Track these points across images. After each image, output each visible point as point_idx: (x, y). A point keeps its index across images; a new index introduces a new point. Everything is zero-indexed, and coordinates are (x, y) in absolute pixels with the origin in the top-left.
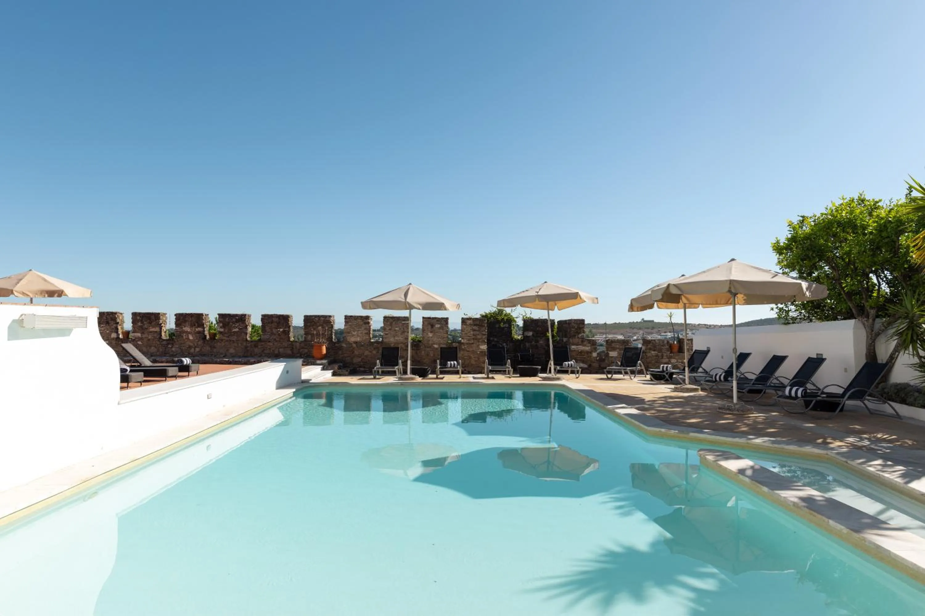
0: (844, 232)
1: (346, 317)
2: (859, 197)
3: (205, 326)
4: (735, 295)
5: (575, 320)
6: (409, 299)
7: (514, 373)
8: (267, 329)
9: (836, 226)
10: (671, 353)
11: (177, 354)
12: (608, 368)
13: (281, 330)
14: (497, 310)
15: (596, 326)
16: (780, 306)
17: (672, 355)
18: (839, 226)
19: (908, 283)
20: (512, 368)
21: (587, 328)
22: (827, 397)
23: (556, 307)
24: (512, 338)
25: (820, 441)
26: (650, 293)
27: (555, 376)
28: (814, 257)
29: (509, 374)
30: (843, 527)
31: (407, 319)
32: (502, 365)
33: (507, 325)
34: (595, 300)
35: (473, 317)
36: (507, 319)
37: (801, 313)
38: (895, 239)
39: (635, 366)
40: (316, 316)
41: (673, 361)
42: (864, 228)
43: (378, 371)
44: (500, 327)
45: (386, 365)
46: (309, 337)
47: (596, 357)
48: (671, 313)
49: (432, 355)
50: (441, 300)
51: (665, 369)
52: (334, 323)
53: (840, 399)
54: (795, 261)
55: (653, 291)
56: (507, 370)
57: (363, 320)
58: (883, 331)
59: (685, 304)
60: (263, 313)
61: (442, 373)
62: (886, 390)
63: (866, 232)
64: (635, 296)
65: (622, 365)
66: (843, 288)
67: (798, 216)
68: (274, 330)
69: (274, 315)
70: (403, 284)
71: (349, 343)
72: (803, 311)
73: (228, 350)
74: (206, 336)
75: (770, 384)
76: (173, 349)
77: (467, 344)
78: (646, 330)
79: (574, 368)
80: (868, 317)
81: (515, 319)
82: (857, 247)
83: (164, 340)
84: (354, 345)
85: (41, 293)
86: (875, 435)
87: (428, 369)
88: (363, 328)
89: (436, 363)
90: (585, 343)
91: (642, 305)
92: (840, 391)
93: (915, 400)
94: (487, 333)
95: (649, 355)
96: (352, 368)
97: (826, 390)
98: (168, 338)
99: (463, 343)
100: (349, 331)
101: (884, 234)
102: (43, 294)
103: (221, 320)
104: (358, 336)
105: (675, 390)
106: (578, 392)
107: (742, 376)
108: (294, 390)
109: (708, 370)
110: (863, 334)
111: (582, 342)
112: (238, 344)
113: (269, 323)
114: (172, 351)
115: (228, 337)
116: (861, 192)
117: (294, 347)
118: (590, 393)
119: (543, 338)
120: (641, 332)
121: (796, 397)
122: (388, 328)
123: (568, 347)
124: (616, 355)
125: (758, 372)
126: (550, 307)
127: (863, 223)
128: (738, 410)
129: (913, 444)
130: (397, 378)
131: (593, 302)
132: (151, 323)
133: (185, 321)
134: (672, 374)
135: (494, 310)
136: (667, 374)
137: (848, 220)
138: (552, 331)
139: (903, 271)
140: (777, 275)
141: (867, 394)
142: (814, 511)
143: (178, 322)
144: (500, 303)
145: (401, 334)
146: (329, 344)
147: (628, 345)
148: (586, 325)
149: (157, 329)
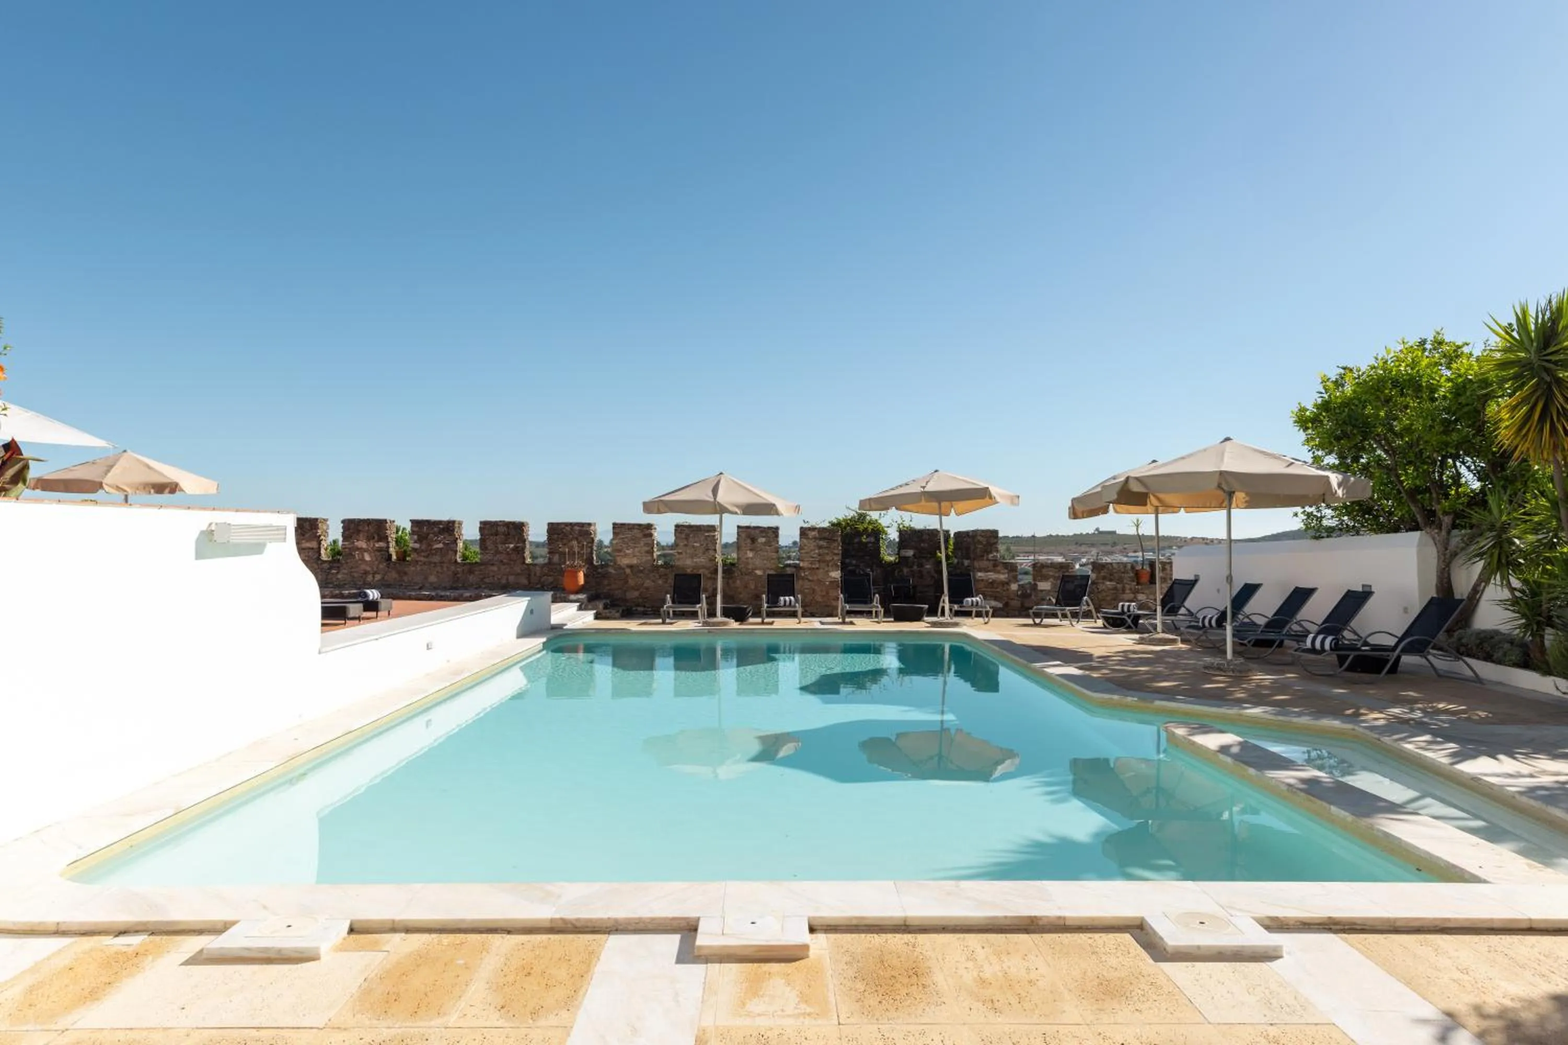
0: (1402, 394)
1: (615, 526)
2: (1434, 337)
3: (390, 539)
4: (1231, 494)
5: (983, 531)
6: (722, 498)
7: (885, 616)
8: (488, 543)
9: (1390, 387)
10: (1138, 584)
11: (345, 584)
12: (1035, 607)
13: (512, 546)
14: (856, 515)
15: (1018, 540)
16: (1309, 510)
17: (1140, 587)
18: (1395, 386)
19: (1499, 475)
20: (882, 607)
21: (1002, 543)
22: (1372, 650)
23: (953, 511)
24: (881, 560)
25: (1349, 712)
26: (1099, 489)
27: (950, 620)
28: (1354, 435)
29: (877, 616)
30: (1347, 814)
31: (712, 528)
32: (865, 603)
33: (872, 539)
34: (1015, 500)
35: (818, 526)
36: (872, 529)
37: (1343, 521)
38: (1479, 406)
39: (1078, 604)
40: (567, 524)
41: (1141, 597)
42: (1433, 389)
43: (669, 613)
44: (860, 542)
45: (680, 603)
46: (556, 558)
47: (1018, 591)
48: (1138, 521)
49: (753, 587)
50: (771, 499)
51: (1126, 609)
52: (595, 534)
53: (1388, 653)
54: (1327, 440)
55: (1104, 487)
56: (874, 610)
57: (642, 531)
58: (1463, 549)
59: (1157, 507)
60: (483, 520)
61: (771, 614)
62: (1464, 641)
63: (1436, 396)
64: (1077, 494)
65: (1058, 603)
66: (1402, 482)
67: (1338, 367)
68: (500, 547)
69: (501, 521)
70: (711, 474)
71: (620, 568)
72: (1346, 518)
73: (426, 578)
74: (390, 556)
75: (1288, 631)
76: (339, 576)
77: (810, 569)
78: (1103, 548)
79: (982, 607)
80: (1440, 527)
81: (886, 529)
82: (1421, 420)
83: (326, 562)
84: (628, 571)
85: (144, 488)
86: (1434, 705)
87: (748, 610)
88: (642, 543)
89: (761, 599)
90: (999, 568)
91: (1088, 508)
92: (1391, 642)
93: (1505, 654)
94: (841, 552)
95: (1101, 587)
96: (624, 608)
97: (1372, 640)
98: (330, 559)
99: (801, 568)
100: (620, 548)
101: (1462, 400)
102: (147, 489)
103: (416, 529)
104: (634, 556)
105: (1141, 642)
106: (987, 644)
107: (1246, 620)
108: (544, 640)
109: (1194, 610)
110: (1432, 553)
111: (995, 566)
112: (442, 567)
113: (492, 535)
114: (338, 579)
115: (427, 557)
116: (1439, 330)
117: (533, 574)
118: (1007, 646)
119: (932, 560)
120: (1094, 551)
121: (1323, 650)
122: (682, 544)
123: (972, 574)
124: (1049, 588)
125: (1270, 613)
126: (943, 510)
127: (1431, 381)
128: (1233, 671)
129: (1487, 716)
130: (699, 623)
131: (1013, 503)
132: (303, 535)
133: (359, 532)
134: (1138, 617)
135: (851, 514)
136: (1129, 616)
137: (1408, 377)
138: (947, 548)
139: (1490, 457)
140: (1292, 463)
141: (1430, 646)
142: (1313, 796)
143: (347, 533)
144: (864, 504)
145: (704, 553)
146: (588, 568)
147: (1068, 571)
148: (1001, 538)
149: (314, 544)
